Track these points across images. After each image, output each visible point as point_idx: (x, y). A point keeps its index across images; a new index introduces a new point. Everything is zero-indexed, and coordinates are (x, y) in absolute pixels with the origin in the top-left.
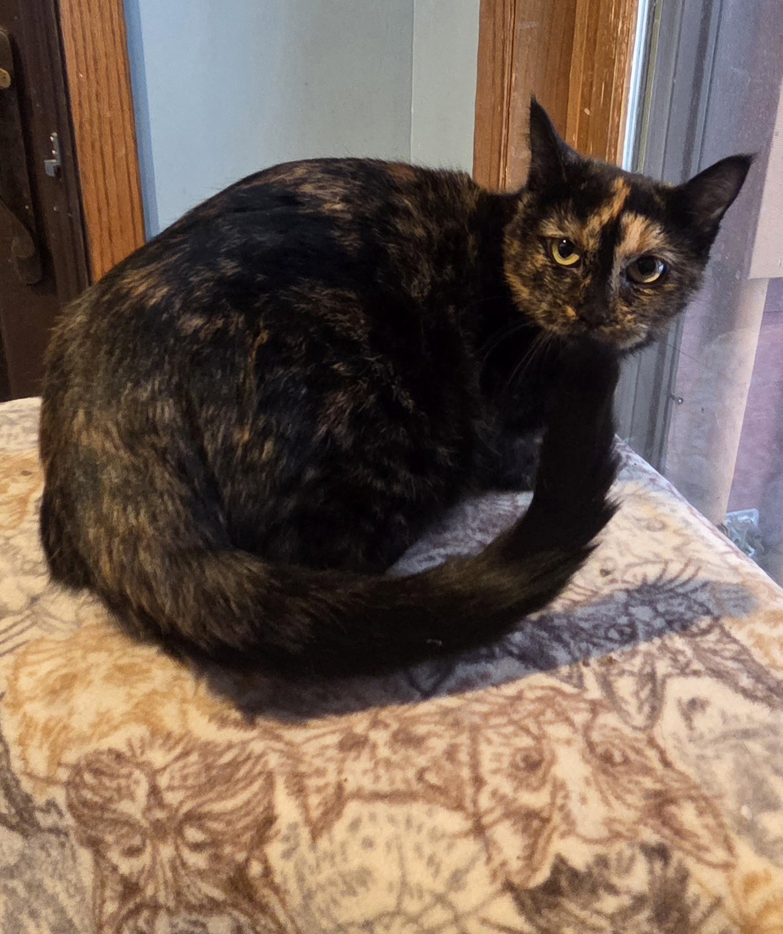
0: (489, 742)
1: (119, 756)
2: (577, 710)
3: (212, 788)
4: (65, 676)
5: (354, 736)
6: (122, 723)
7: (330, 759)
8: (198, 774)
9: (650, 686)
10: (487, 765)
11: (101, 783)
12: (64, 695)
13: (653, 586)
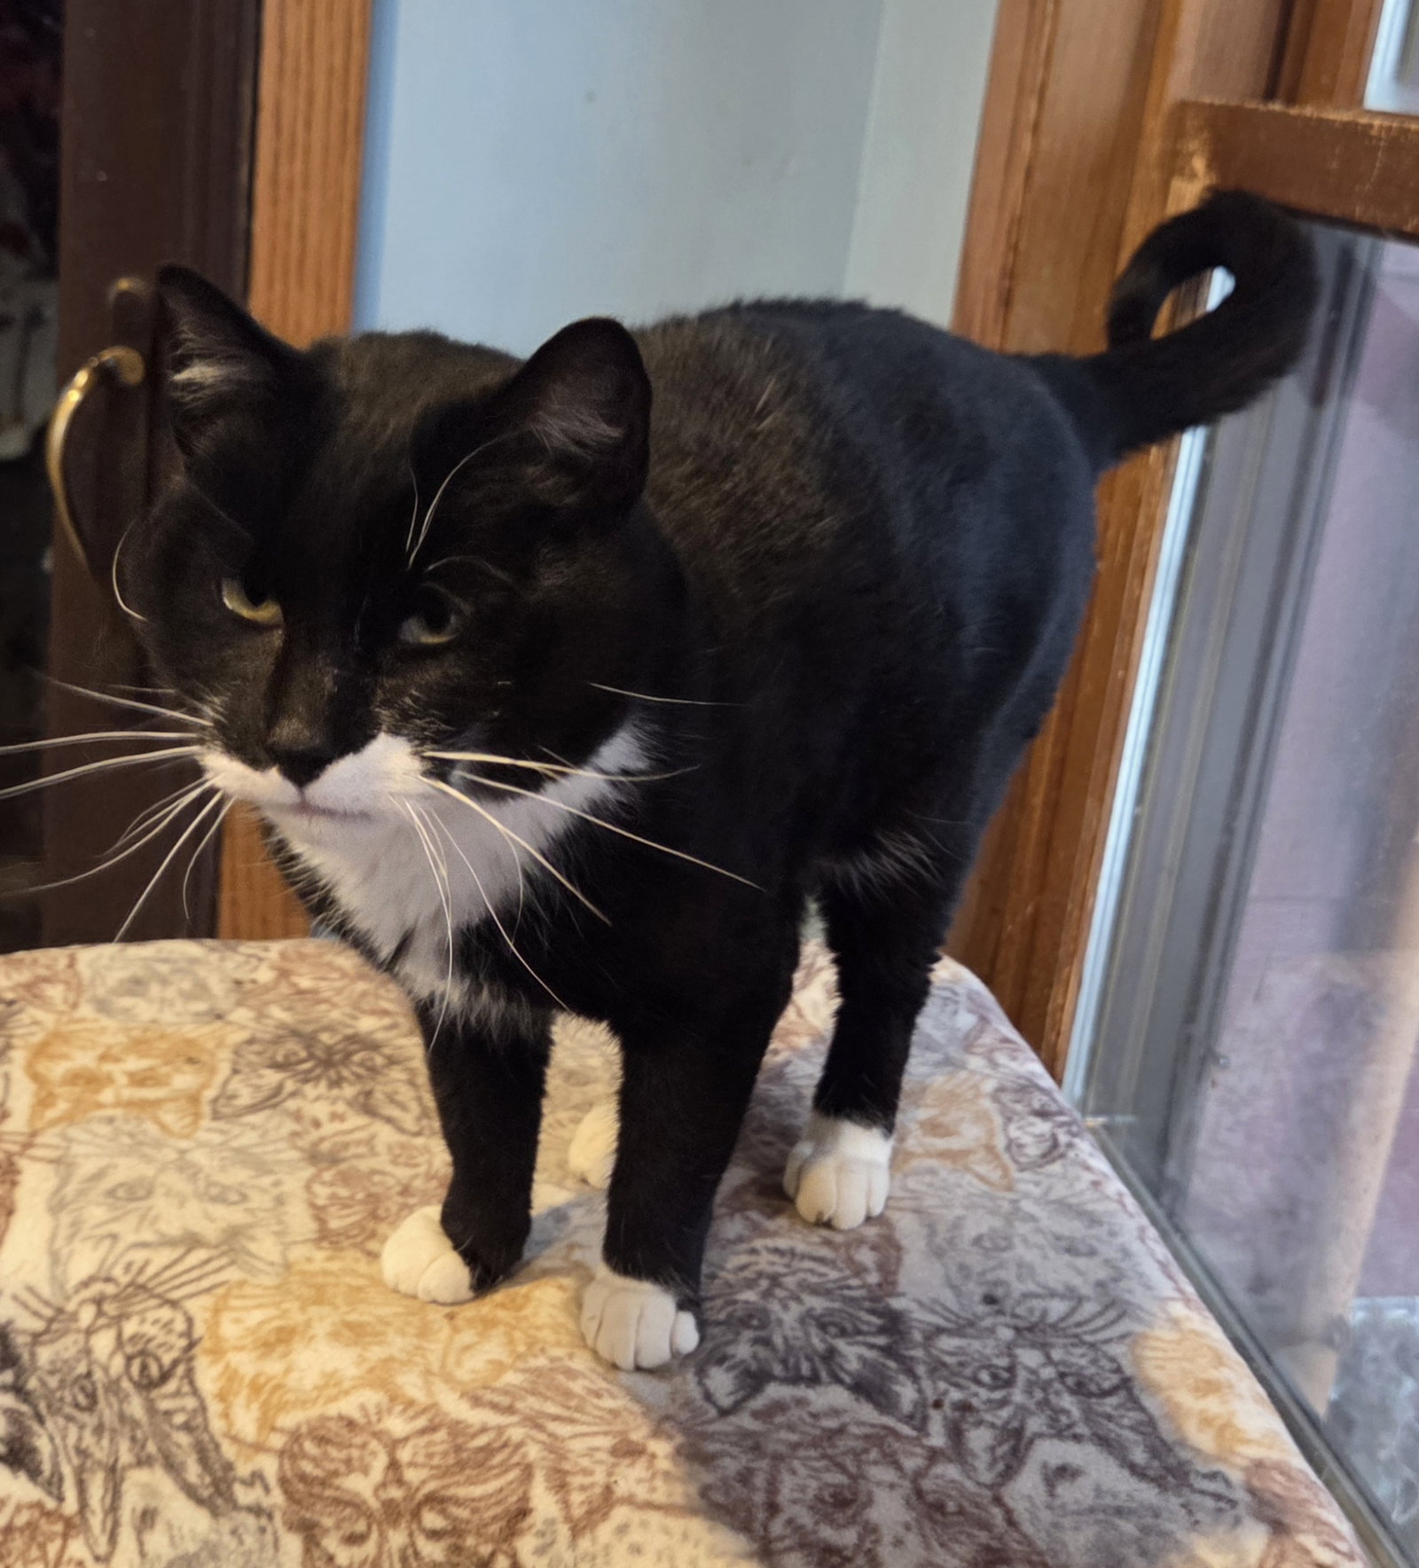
0: (794, 1472)
1: (351, 1424)
2: (913, 1454)
3: (462, 1469)
4: (280, 1330)
5: (629, 1442)
6: (354, 1387)
7: (600, 1462)
8: (445, 1454)
9: (1012, 1442)
10: (786, 1492)
11: (325, 1454)
12: (280, 1349)
13: (1054, 1326)
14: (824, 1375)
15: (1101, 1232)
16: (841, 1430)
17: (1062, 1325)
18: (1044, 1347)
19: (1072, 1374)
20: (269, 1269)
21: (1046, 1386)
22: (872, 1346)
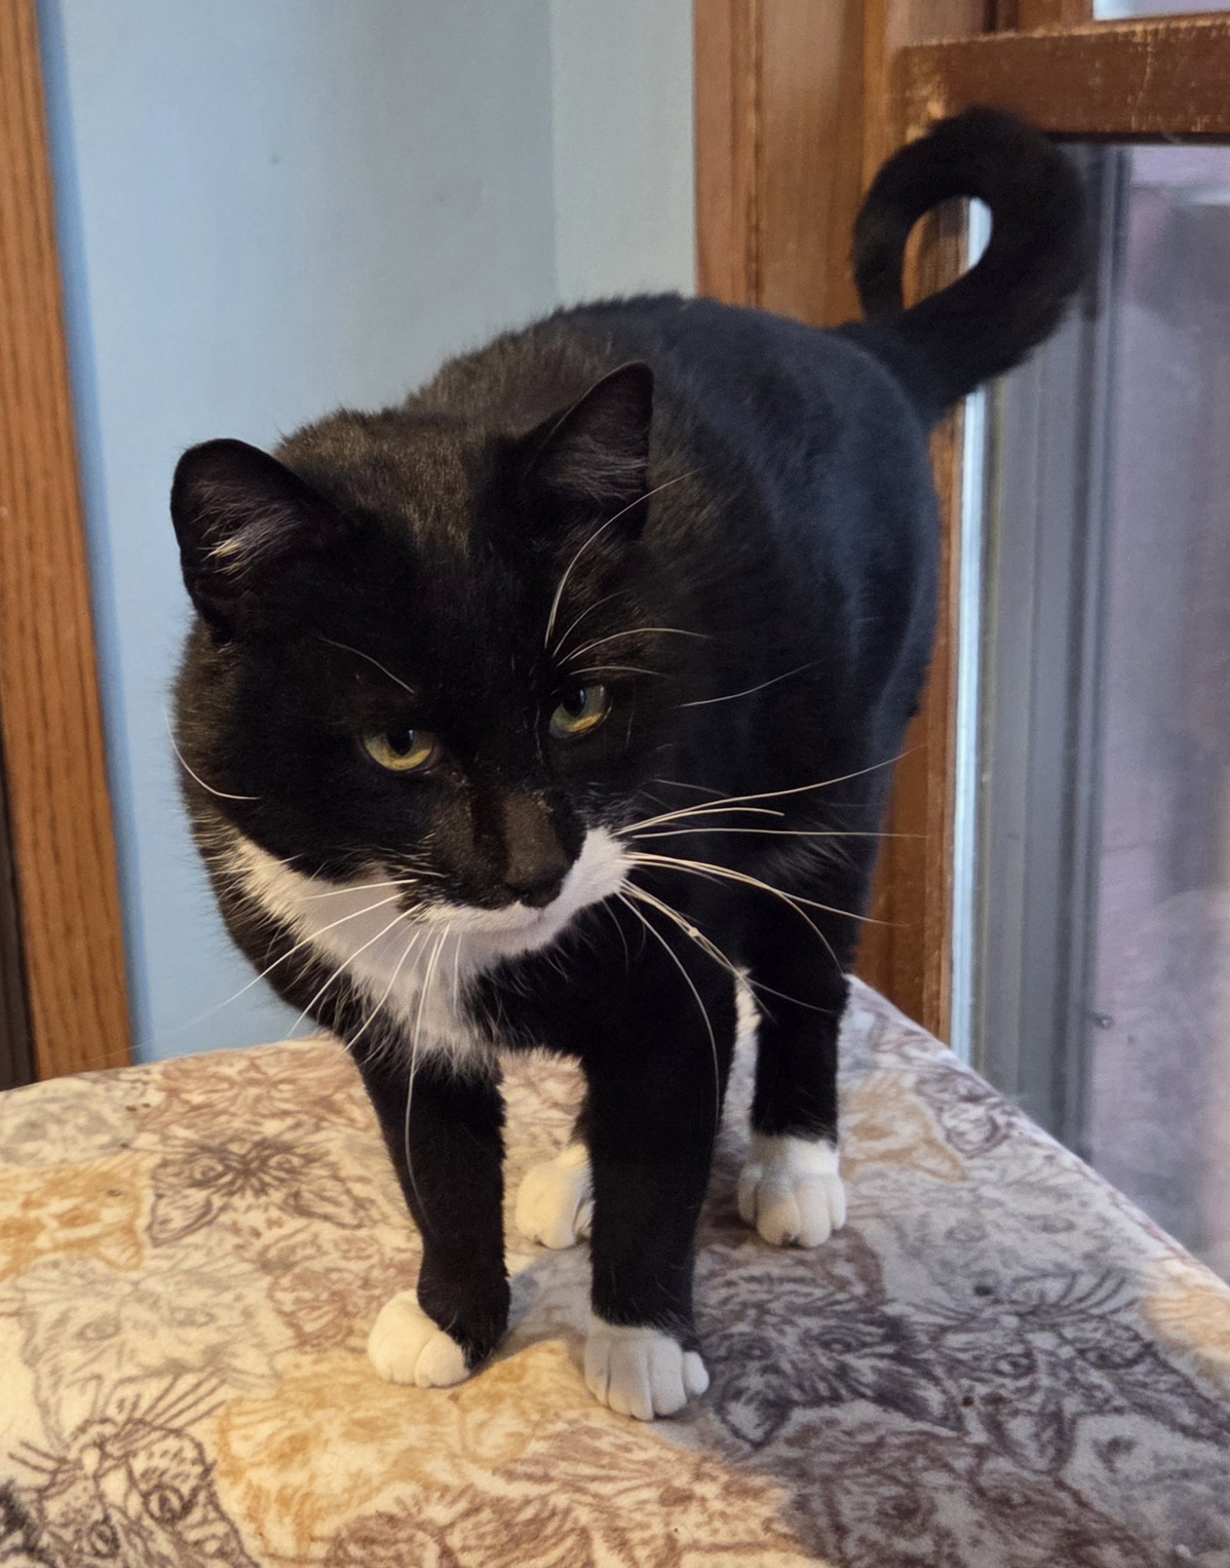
0: (848, 1492)
1: (391, 1519)
2: (959, 1455)
3: (517, 1546)
4: (291, 1439)
5: (677, 1490)
6: (384, 1483)
7: (653, 1514)
8: (496, 1533)
9: (1055, 1426)
10: (847, 1513)
11: (372, 1554)
12: (299, 1458)
13: (1055, 1305)
14: (843, 1392)
15: (1072, 1204)
16: (880, 1443)
17: (1065, 1303)
18: (1054, 1327)
19: (1090, 1350)
20: (261, 1382)
21: (1069, 1365)
22: (882, 1356)
